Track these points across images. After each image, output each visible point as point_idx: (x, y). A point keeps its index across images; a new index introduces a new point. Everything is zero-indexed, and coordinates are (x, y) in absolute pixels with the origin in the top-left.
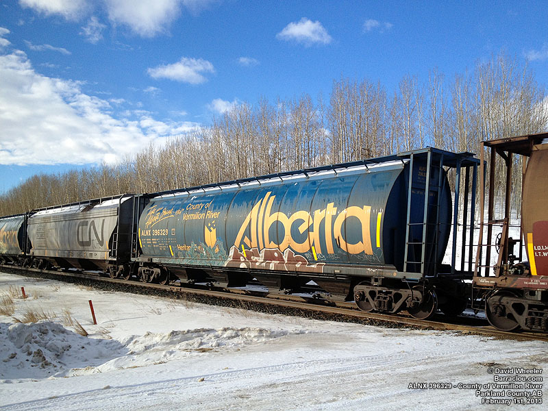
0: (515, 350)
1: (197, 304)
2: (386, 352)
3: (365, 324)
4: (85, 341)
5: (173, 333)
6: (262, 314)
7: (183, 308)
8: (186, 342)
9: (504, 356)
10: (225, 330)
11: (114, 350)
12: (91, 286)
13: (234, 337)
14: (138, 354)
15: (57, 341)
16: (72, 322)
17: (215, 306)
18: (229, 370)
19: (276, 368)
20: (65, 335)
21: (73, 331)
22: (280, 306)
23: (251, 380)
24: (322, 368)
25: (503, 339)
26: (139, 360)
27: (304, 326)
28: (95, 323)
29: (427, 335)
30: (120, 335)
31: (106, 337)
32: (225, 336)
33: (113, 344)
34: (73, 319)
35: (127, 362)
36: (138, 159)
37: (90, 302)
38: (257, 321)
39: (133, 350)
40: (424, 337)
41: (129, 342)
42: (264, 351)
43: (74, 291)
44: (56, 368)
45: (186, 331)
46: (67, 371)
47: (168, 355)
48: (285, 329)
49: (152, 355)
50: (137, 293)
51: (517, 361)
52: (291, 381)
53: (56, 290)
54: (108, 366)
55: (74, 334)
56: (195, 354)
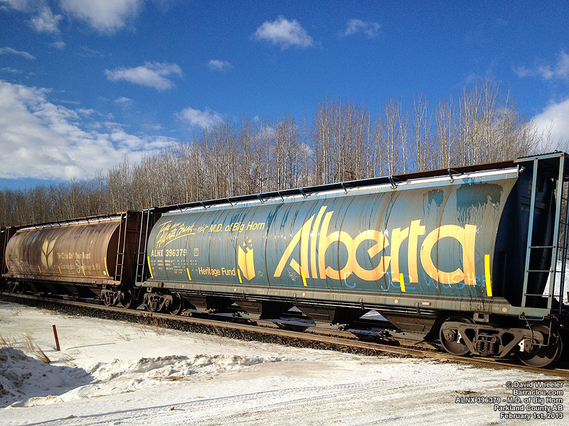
0: (491, 378)
1: (169, 330)
2: (363, 380)
3: (343, 351)
4: (47, 368)
5: (142, 360)
6: (237, 341)
7: (154, 334)
8: (156, 370)
9: (481, 385)
10: (198, 357)
11: (78, 378)
12: (55, 310)
13: (207, 365)
14: (105, 382)
15: (17, 368)
16: (33, 348)
17: (188, 333)
18: (201, 399)
19: (249, 397)
20: (25, 362)
21: (35, 357)
22: (256, 333)
23: (223, 409)
24: (298, 396)
25: (480, 368)
26: (105, 389)
27: (280, 354)
28: (58, 349)
29: (405, 363)
30: (85, 363)
31: (69, 365)
32: (197, 363)
33: (78, 372)
34: (34, 345)
35: (91, 390)
37: (54, 326)
38: (229, 347)
39: (99, 379)
40: (402, 365)
41: (94, 370)
42: (238, 379)
43: (36, 315)
44: (14, 398)
45: (156, 359)
46: (26, 401)
47: (136, 383)
48: (260, 357)
49: (118, 383)
50: (104, 318)
51: (493, 389)
52: (264, 409)
53: (17, 314)
54: (71, 396)
55: (35, 361)
56: (165, 382)
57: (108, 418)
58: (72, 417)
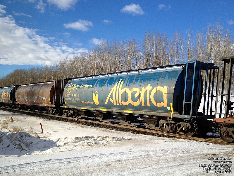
1: (86, 126)
2: (167, 148)
3: (158, 136)
4: (39, 140)
5: (76, 138)
6: (113, 131)
7: (80, 127)
8: (82, 142)
10: (98, 137)
11: (51, 144)
12: (41, 117)
13: (102, 140)
14: (61, 146)
15: (27, 140)
16: (33, 132)
17: (93, 127)
18: (101, 154)
19: (120, 154)
20: (30, 137)
21: (34, 136)
22: (121, 128)
23: (110, 158)
24: (140, 154)
26: (62, 149)
27: (131, 136)
28: (43, 133)
29: (184, 141)
30: (53, 138)
31: (47, 139)
32: (98, 139)
33: (51, 142)
34: (33, 131)
35: (57, 149)
36: (61, 63)
37: (41, 124)
38: (112, 134)
39: (59, 145)
40: (183, 142)
41: (57, 141)
42: (115, 146)
43: (33, 119)
44: (27, 151)
45: (82, 137)
46: (32, 153)
47: (74, 147)
48: (123, 138)
49: (67, 147)
50: (60, 121)
52: (127, 159)
53: (26, 119)
54: (49, 151)
55: (34, 137)
56: (86, 147)
57: (65, 160)
58: (50, 160)
